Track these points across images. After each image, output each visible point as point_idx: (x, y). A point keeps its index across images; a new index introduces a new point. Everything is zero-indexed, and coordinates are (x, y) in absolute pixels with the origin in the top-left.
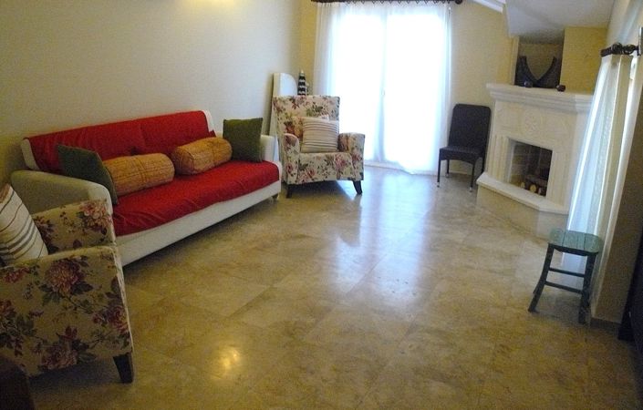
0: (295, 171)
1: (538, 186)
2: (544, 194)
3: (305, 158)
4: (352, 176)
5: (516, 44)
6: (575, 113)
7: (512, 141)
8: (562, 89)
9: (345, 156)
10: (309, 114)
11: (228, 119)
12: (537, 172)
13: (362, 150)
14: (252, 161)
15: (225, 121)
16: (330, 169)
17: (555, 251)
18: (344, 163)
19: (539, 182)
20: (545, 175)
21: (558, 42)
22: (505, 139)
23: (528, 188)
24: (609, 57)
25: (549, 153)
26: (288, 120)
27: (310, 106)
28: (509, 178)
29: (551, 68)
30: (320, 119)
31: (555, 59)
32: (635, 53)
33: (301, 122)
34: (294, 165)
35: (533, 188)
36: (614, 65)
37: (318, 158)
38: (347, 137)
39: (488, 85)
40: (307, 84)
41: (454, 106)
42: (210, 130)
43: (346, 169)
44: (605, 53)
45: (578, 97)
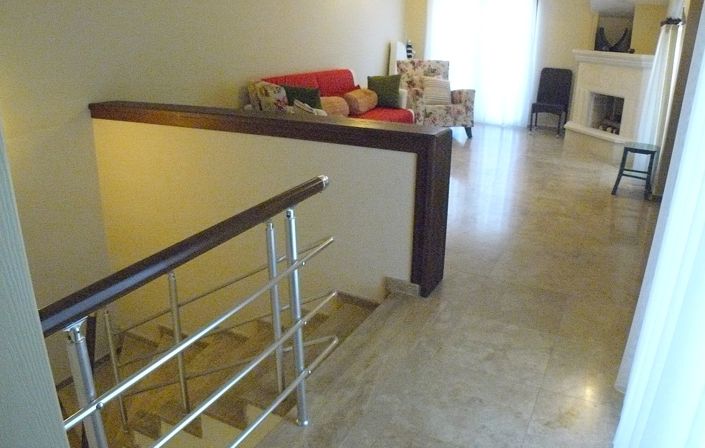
0: (422, 118)
1: (614, 128)
2: (617, 133)
3: (430, 108)
4: (465, 123)
5: (596, 19)
6: (641, 69)
7: (592, 94)
8: (632, 52)
9: (460, 107)
10: (426, 75)
11: (371, 76)
12: (612, 118)
13: (473, 102)
14: (395, 108)
15: (369, 78)
16: (449, 117)
17: (629, 153)
18: (459, 112)
19: (614, 125)
20: (618, 119)
21: (630, 17)
22: (587, 92)
23: (605, 130)
24: (665, 26)
25: (621, 101)
26: (409, 80)
27: (426, 68)
28: (590, 123)
29: (625, 35)
30: (435, 78)
31: (626, 30)
32: (680, 23)
33: (421, 81)
34: (421, 113)
35: (609, 129)
36: (667, 31)
37: (440, 108)
38: (460, 92)
39: (574, 51)
40: (414, 52)
41: (541, 70)
42: (356, 85)
43: (460, 117)
44: (662, 24)
45: (643, 57)
